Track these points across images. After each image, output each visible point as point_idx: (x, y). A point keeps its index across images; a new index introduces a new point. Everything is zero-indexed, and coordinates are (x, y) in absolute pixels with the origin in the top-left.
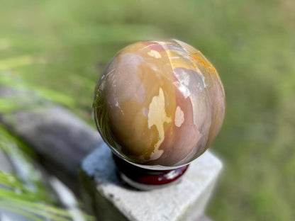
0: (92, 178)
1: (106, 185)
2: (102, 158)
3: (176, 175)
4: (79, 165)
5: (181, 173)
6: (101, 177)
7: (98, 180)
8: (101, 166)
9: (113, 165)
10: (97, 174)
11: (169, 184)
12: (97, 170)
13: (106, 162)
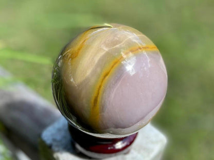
0: (50, 147)
1: (61, 153)
2: (59, 130)
3: (124, 145)
4: (40, 136)
5: (129, 144)
6: (57, 146)
7: (55, 148)
8: (58, 137)
9: (69, 137)
10: (54, 144)
11: (117, 153)
12: (54, 140)
13: (63, 133)
